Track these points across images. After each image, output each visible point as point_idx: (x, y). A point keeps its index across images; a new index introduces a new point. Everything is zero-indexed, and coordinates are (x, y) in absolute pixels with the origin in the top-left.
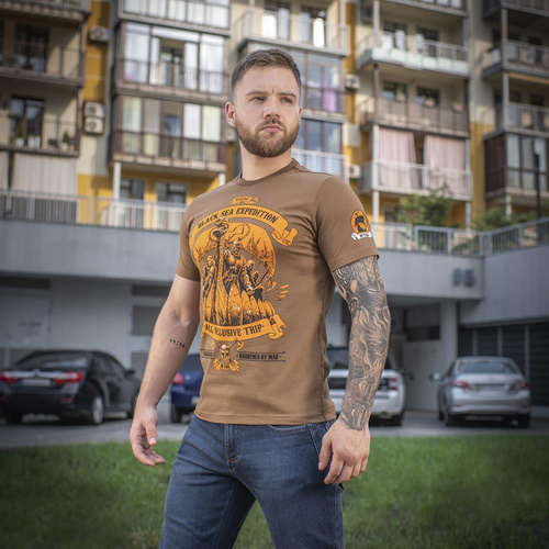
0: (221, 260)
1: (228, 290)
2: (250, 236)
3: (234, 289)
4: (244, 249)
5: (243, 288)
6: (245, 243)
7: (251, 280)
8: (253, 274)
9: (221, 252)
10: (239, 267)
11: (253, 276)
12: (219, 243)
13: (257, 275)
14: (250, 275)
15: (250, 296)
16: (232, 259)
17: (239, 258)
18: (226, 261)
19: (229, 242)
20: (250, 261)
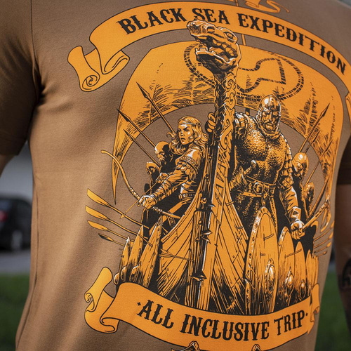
0: (225, 138)
1: (247, 222)
2: (305, 95)
3: (264, 221)
4: (289, 123)
5: (283, 221)
6: (293, 108)
7: (300, 204)
8: (306, 187)
9: (228, 116)
10: (275, 166)
11: (304, 193)
12: (221, 90)
13: (311, 192)
14: (298, 191)
15: (295, 242)
16: (255, 140)
17: (276, 142)
18: (239, 141)
19: (247, 96)
20: (301, 157)
